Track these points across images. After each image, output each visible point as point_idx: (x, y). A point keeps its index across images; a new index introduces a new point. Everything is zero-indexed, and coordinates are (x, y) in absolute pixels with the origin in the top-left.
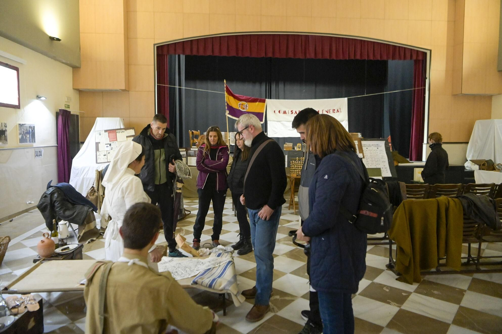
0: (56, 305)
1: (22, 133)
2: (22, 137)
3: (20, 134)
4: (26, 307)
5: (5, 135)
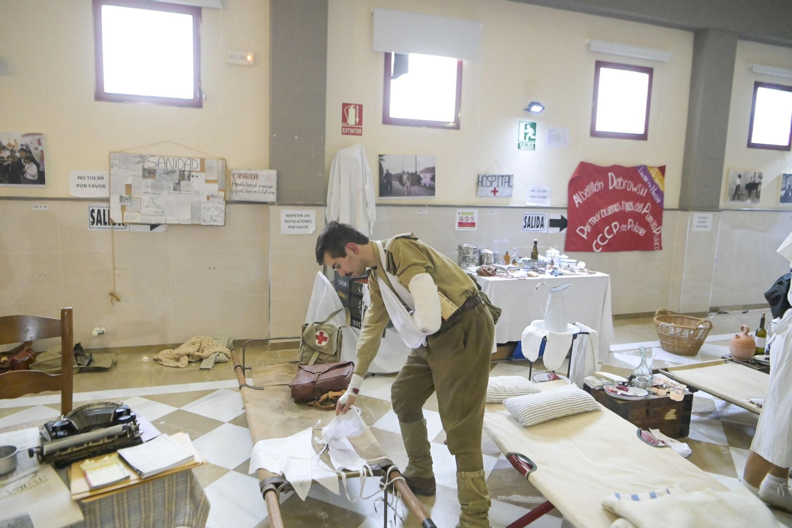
0: (723, 420)
1: (787, 188)
2: (786, 194)
3: (783, 189)
4: (669, 392)
5: (757, 191)
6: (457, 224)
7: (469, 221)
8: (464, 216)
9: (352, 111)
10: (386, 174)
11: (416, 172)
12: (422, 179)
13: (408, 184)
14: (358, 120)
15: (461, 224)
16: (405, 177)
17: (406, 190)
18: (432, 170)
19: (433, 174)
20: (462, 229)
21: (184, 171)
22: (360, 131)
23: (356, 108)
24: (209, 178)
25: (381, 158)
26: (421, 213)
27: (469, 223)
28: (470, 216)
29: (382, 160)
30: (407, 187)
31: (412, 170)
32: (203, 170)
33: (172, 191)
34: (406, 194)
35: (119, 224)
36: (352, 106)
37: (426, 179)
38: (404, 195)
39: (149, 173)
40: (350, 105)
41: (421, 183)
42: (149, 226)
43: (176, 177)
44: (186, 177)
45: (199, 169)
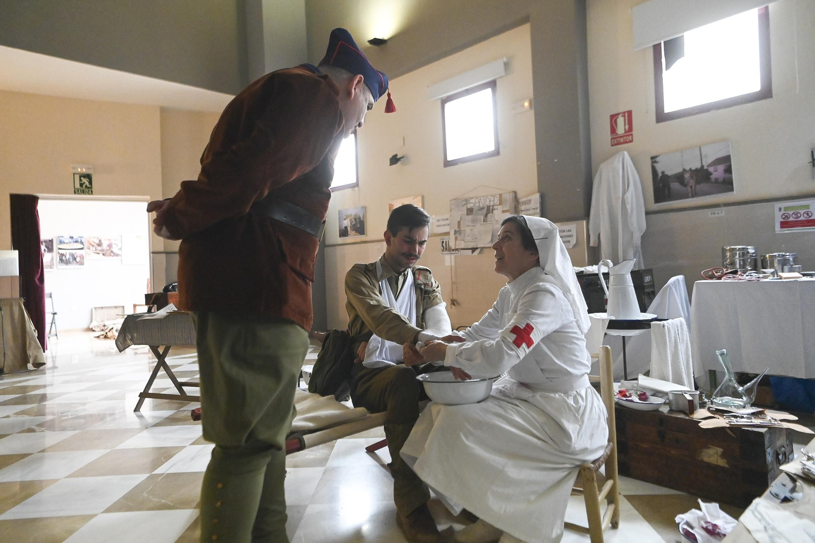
6: (778, 225)
7: (802, 218)
8: (791, 213)
9: (621, 121)
10: (661, 177)
11: (702, 166)
12: (712, 174)
13: (692, 183)
14: (627, 127)
15: (784, 225)
16: (687, 176)
17: (690, 190)
18: (726, 160)
19: (728, 164)
20: (786, 231)
21: (490, 206)
22: (630, 138)
23: (624, 116)
24: (505, 209)
25: (654, 160)
26: (716, 216)
27: (802, 221)
28: (802, 212)
29: (656, 162)
30: (691, 187)
31: (696, 165)
32: (500, 204)
33: (482, 223)
34: (690, 194)
35: (453, 250)
36: (621, 115)
37: (718, 173)
38: (688, 197)
39: (470, 211)
40: (619, 114)
41: (710, 178)
42: (471, 251)
43: (485, 211)
44: (491, 211)
45: (498, 203)
